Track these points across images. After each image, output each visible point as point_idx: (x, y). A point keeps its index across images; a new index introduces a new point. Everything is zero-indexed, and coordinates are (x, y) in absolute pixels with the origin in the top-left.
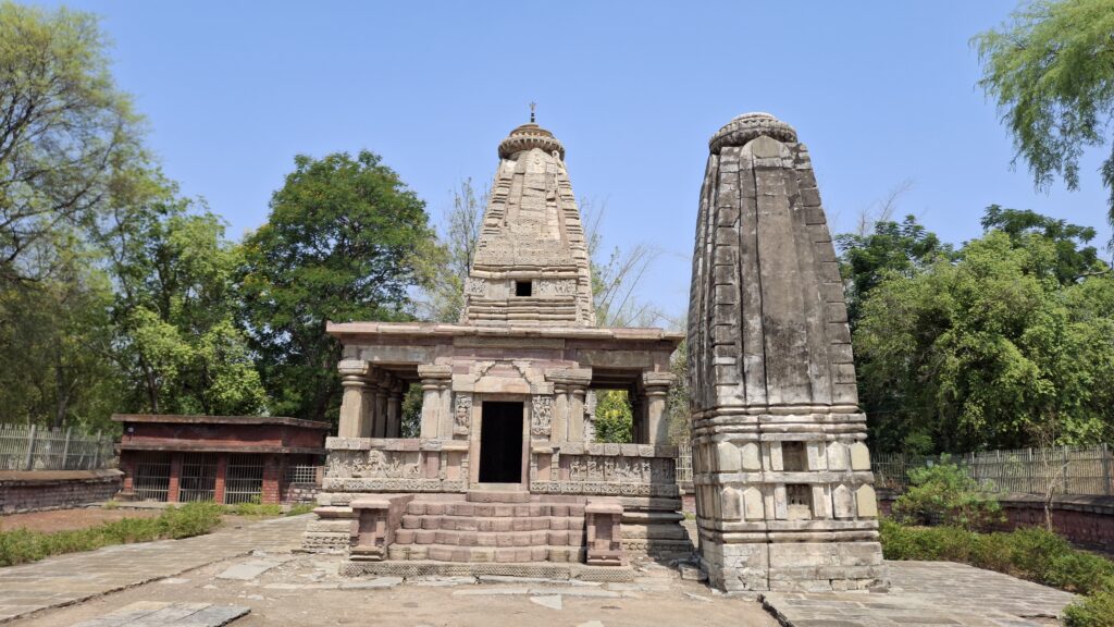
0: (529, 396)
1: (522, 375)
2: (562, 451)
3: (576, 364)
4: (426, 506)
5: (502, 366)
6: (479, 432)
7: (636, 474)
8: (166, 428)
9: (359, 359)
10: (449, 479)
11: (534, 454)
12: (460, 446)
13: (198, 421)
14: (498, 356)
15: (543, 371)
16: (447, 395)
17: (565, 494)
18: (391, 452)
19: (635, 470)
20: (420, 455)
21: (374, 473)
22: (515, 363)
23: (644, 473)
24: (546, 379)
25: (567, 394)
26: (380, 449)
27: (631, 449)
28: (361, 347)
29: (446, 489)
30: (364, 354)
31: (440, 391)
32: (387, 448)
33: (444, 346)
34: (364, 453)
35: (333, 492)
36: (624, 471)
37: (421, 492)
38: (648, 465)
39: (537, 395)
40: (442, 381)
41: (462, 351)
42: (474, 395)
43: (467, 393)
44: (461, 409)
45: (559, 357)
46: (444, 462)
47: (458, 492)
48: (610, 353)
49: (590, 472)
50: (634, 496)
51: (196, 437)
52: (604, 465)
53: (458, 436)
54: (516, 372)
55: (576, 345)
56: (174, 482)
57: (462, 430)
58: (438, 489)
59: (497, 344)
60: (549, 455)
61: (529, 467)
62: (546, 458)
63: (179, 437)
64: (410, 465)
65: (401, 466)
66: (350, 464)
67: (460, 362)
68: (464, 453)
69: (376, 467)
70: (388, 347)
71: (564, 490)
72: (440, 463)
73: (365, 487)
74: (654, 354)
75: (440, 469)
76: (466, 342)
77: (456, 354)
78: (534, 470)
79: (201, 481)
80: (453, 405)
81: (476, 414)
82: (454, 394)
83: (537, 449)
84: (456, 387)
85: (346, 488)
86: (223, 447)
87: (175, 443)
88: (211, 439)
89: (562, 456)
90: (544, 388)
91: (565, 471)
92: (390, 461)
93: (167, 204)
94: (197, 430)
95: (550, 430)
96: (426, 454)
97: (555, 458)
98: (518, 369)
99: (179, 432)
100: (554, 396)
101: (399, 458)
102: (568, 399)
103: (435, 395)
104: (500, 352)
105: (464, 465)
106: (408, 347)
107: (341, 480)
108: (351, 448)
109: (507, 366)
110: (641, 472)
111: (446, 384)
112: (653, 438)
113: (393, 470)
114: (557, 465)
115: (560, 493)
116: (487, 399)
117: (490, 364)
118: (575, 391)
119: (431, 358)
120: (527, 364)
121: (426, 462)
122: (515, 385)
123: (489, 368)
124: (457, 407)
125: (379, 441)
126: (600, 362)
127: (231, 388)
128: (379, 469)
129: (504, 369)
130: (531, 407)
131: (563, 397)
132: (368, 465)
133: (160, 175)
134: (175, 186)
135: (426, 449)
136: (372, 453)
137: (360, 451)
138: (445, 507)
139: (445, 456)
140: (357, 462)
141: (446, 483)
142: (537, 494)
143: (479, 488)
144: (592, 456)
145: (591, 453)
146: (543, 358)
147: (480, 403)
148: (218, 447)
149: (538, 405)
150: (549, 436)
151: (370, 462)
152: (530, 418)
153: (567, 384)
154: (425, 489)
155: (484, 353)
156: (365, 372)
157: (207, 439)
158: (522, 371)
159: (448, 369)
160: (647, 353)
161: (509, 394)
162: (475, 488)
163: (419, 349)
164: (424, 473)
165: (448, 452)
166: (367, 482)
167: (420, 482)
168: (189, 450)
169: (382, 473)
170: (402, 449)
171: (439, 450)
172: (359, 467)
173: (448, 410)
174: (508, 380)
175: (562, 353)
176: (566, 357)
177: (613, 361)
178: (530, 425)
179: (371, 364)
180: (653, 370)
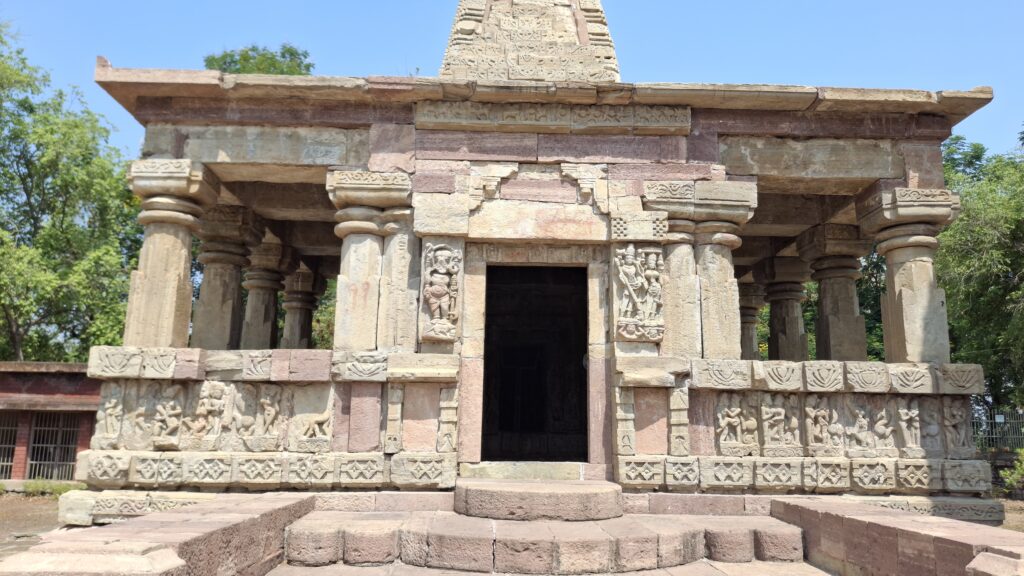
0: (604, 249)
1: (586, 197)
2: (700, 381)
3: (718, 169)
4: (342, 536)
5: (535, 175)
6: (481, 335)
7: (882, 436)
8: (12, 379)
9: (179, 154)
10: (407, 454)
11: (625, 389)
12: (436, 366)
13: (53, 370)
14: (525, 151)
15: (638, 183)
16: (399, 245)
17: (714, 489)
18: (255, 384)
19: (880, 427)
20: (332, 393)
21: (211, 437)
22: (566, 169)
23: (906, 434)
24: (645, 206)
25: (694, 246)
26: (228, 376)
27: (871, 375)
28: (184, 129)
29: (399, 481)
30: (192, 145)
31: (383, 238)
32: (245, 376)
33: (391, 127)
34: (187, 386)
35: (100, 489)
36: (851, 430)
37: (335, 487)
38: (915, 412)
39: (625, 244)
40: (390, 211)
41: (436, 138)
42: (470, 244)
43: (450, 239)
44: (437, 278)
45: (676, 153)
46: (395, 411)
47: (433, 488)
48: (799, 146)
49: (769, 433)
50: (887, 493)
51: (51, 391)
52: (804, 416)
53: (430, 344)
54: (571, 192)
55: (717, 124)
56: (21, 451)
57: (440, 327)
58: (378, 480)
59: (523, 120)
60: (664, 391)
61: (610, 422)
62: (652, 399)
63: (30, 391)
64: (305, 420)
65: (282, 423)
66: (149, 416)
67: (432, 165)
68: (448, 385)
69: (216, 422)
70: (252, 131)
71: (708, 480)
72: (384, 412)
73: (187, 477)
74: (905, 146)
75: (383, 426)
76: (446, 116)
77: (420, 146)
78: (625, 429)
79: (58, 451)
80: (415, 272)
81: (473, 294)
82: (418, 243)
83: (632, 376)
84: (419, 226)
85: (135, 478)
86: (83, 404)
87: (23, 399)
88: (72, 394)
89: (694, 393)
90: (643, 227)
91: (705, 433)
92: (253, 408)
93: (35, 100)
94: (53, 382)
95: (660, 329)
96: (349, 389)
97: (680, 399)
98: (574, 182)
99: (29, 384)
100: (666, 247)
101: (276, 400)
102: (696, 258)
103: (370, 245)
104: (531, 142)
105: (446, 415)
106: (302, 131)
107: (123, 458)
108: (149, 373)
109: (546, 177)
110: (897, 433)
111: (396, 220)
112: (914, 348)
113: (259, 430)
114: (684, 418)
115: (698, 488)
116: (500, 258)
117: (505, 170)
118: (718, 236)
119: (359, 158)
120: (597, 171)
121: (346, 410)
122: (567, 221)
123: (504, 180)
124: (426, 273)
125: (226, 359)
126: (776, 164)
127: (112, 330)
128: (225, 429)
129: (539, 184)
130: (609, 275)
131: (685, 251)
132: (196, 417)
133: (23, 61)
134: (46, 80)
135: (347, 376)
136: (206, 387)
137: (173, 382)
138: (398, 537)
139: (396, 395)
140: (166, 409)
141: (398, 463)
142: (635, 490)
143: (482, 474)
144: (774, 394)
145: (773, 386)
146: (636, 155)
147: (483, 266)
148: (79, 405)
149: (628, 266)
150: (657, 344)
151: (201, 410)
152: (607, 299)
153: (697, 222)
154: (345, 480)
155: (489, 143)
156: (194, 189)
157: (66, 394)
158: (586, 187)
159: (403, 180)
160: (886, 145)
161: (554, 244)
162: (474, 475)
163: (327, 135)
164: (343, 439)
165: (405, 384)
166: (191, 462)
167: (331, 462)
168: (39, 408)
169: (232, 437)
170: (285, 376)
171: (381, 377)
172: (173, 422)
173: (404, 284)
174: (550, 209)
175: (683, 144)
176: (694, 154)
177: (806, 165)
178: (609, 319)
179: (209, 170)
180: (905, 184)
